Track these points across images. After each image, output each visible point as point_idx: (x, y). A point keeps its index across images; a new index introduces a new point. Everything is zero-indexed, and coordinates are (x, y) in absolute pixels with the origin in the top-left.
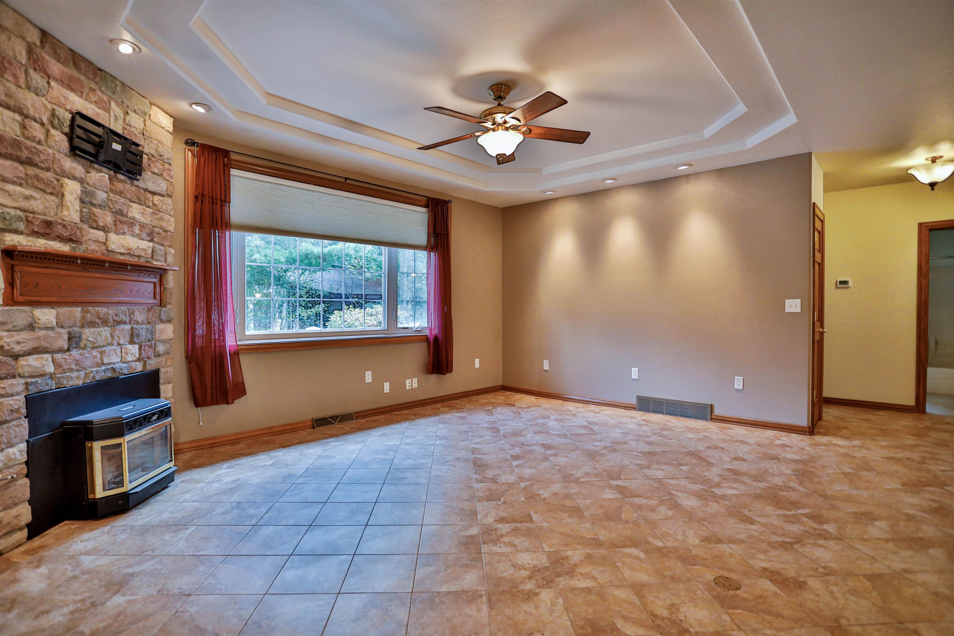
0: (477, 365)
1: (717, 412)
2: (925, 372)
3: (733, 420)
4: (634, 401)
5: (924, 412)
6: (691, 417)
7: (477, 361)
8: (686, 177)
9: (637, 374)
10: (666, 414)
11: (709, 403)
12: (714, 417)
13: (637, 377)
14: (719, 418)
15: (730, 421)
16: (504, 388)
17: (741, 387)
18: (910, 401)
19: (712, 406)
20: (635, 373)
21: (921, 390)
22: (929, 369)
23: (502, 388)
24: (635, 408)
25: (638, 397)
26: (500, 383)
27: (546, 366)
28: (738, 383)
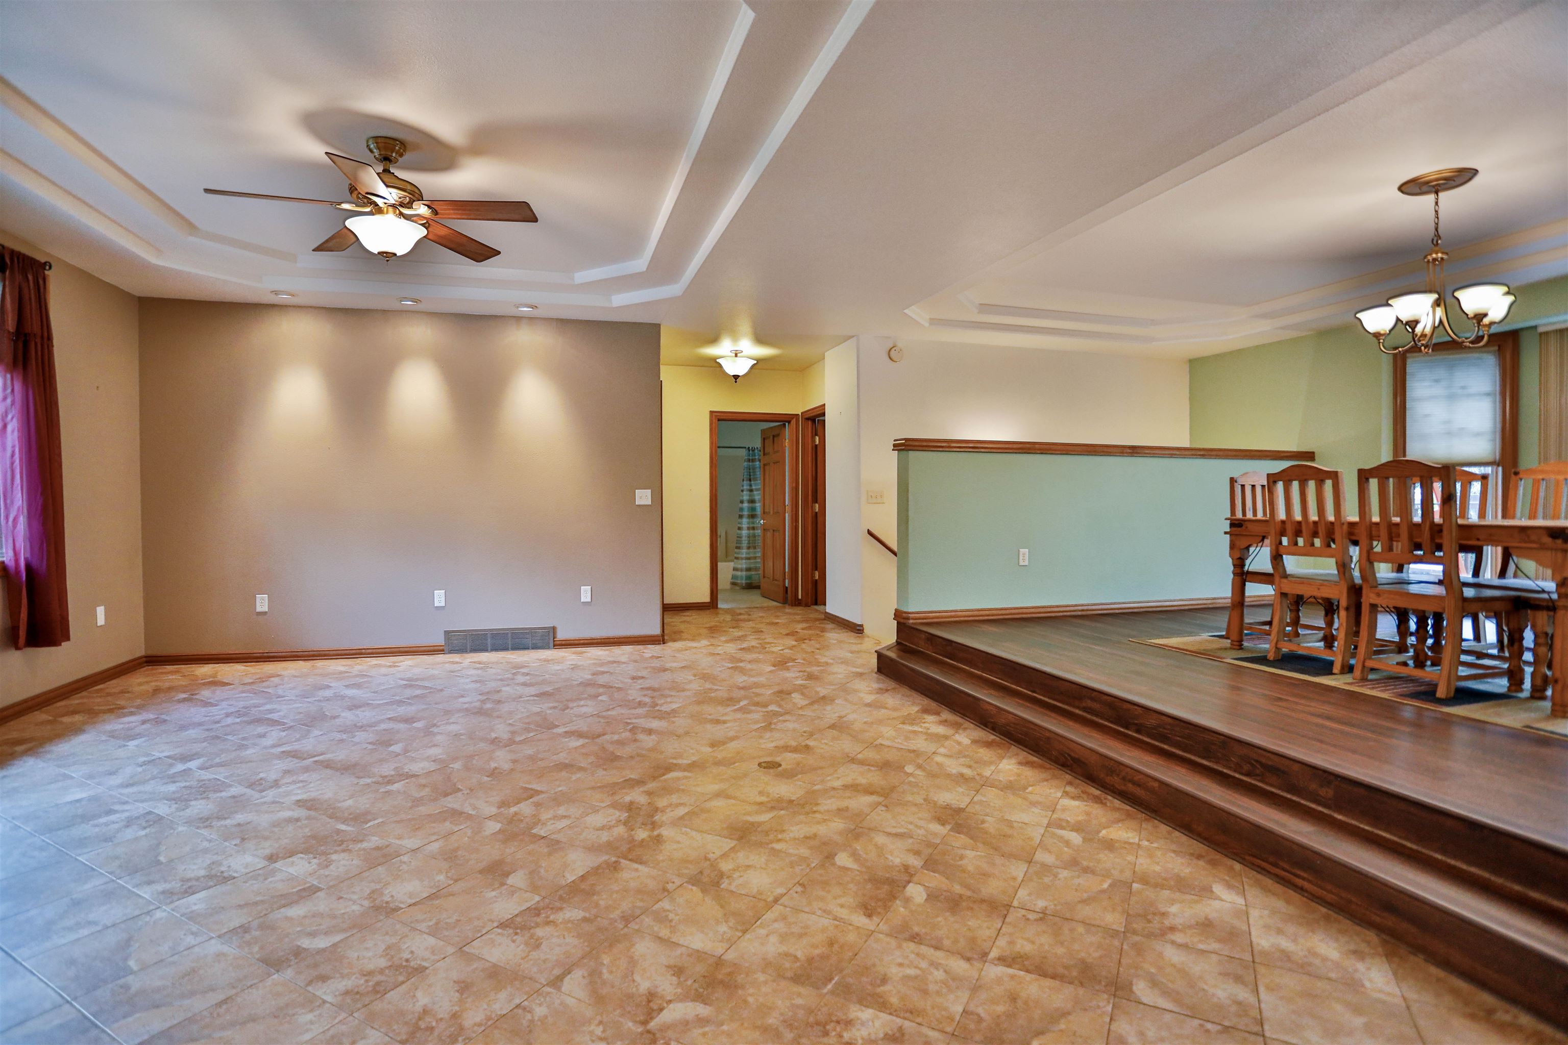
0: (101, 620)
1: (561, 636)
2: (717, 566)
3: (582, 642)
4: (440, 640)
5: (717, 607)
6: (528, 649)
7: (101, 611)
8: (518, 319)
9: (443, 599)
10: (492, 650)
11: (548, 624)
12: (558, 642)
13: (443, 604)
14: (563, 642)
15: (578, 645)
16: (152, 660)
17: (589, 600)
18: (706, 598)
19: (554, 629)
20: (439, 598)
21: (714, 585)
22: (719, 564)
23: (146, 662)
24: (443, 650)
25: (447, 633)
26: (140, 652)
27: (262, 603)
28: (586, 594)
